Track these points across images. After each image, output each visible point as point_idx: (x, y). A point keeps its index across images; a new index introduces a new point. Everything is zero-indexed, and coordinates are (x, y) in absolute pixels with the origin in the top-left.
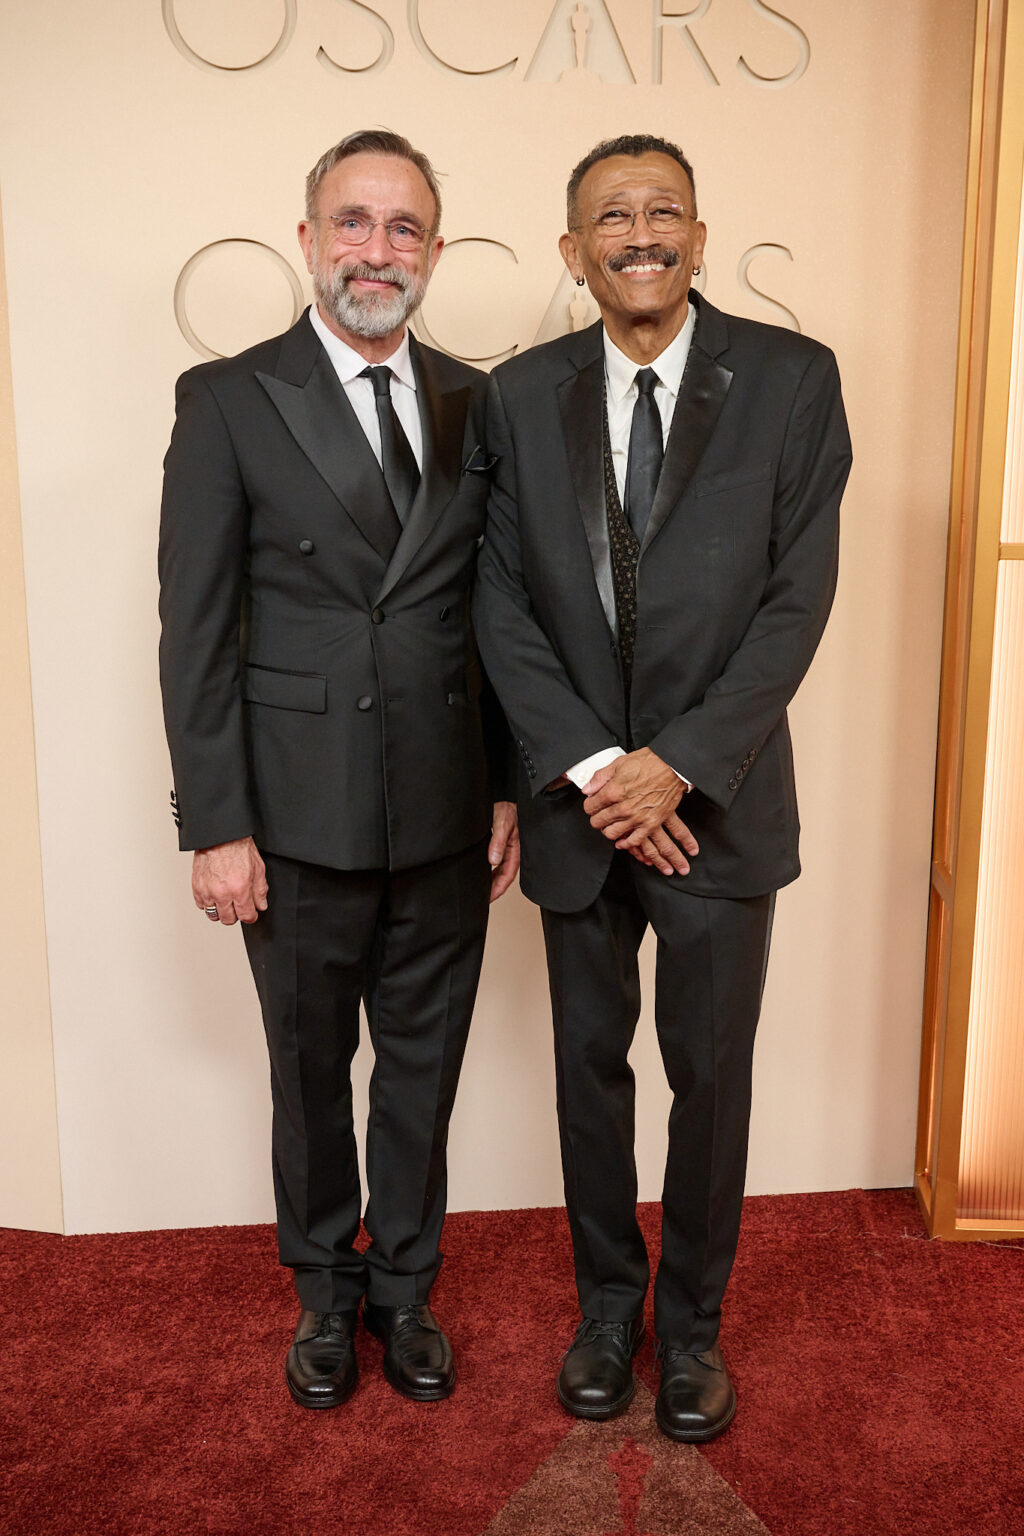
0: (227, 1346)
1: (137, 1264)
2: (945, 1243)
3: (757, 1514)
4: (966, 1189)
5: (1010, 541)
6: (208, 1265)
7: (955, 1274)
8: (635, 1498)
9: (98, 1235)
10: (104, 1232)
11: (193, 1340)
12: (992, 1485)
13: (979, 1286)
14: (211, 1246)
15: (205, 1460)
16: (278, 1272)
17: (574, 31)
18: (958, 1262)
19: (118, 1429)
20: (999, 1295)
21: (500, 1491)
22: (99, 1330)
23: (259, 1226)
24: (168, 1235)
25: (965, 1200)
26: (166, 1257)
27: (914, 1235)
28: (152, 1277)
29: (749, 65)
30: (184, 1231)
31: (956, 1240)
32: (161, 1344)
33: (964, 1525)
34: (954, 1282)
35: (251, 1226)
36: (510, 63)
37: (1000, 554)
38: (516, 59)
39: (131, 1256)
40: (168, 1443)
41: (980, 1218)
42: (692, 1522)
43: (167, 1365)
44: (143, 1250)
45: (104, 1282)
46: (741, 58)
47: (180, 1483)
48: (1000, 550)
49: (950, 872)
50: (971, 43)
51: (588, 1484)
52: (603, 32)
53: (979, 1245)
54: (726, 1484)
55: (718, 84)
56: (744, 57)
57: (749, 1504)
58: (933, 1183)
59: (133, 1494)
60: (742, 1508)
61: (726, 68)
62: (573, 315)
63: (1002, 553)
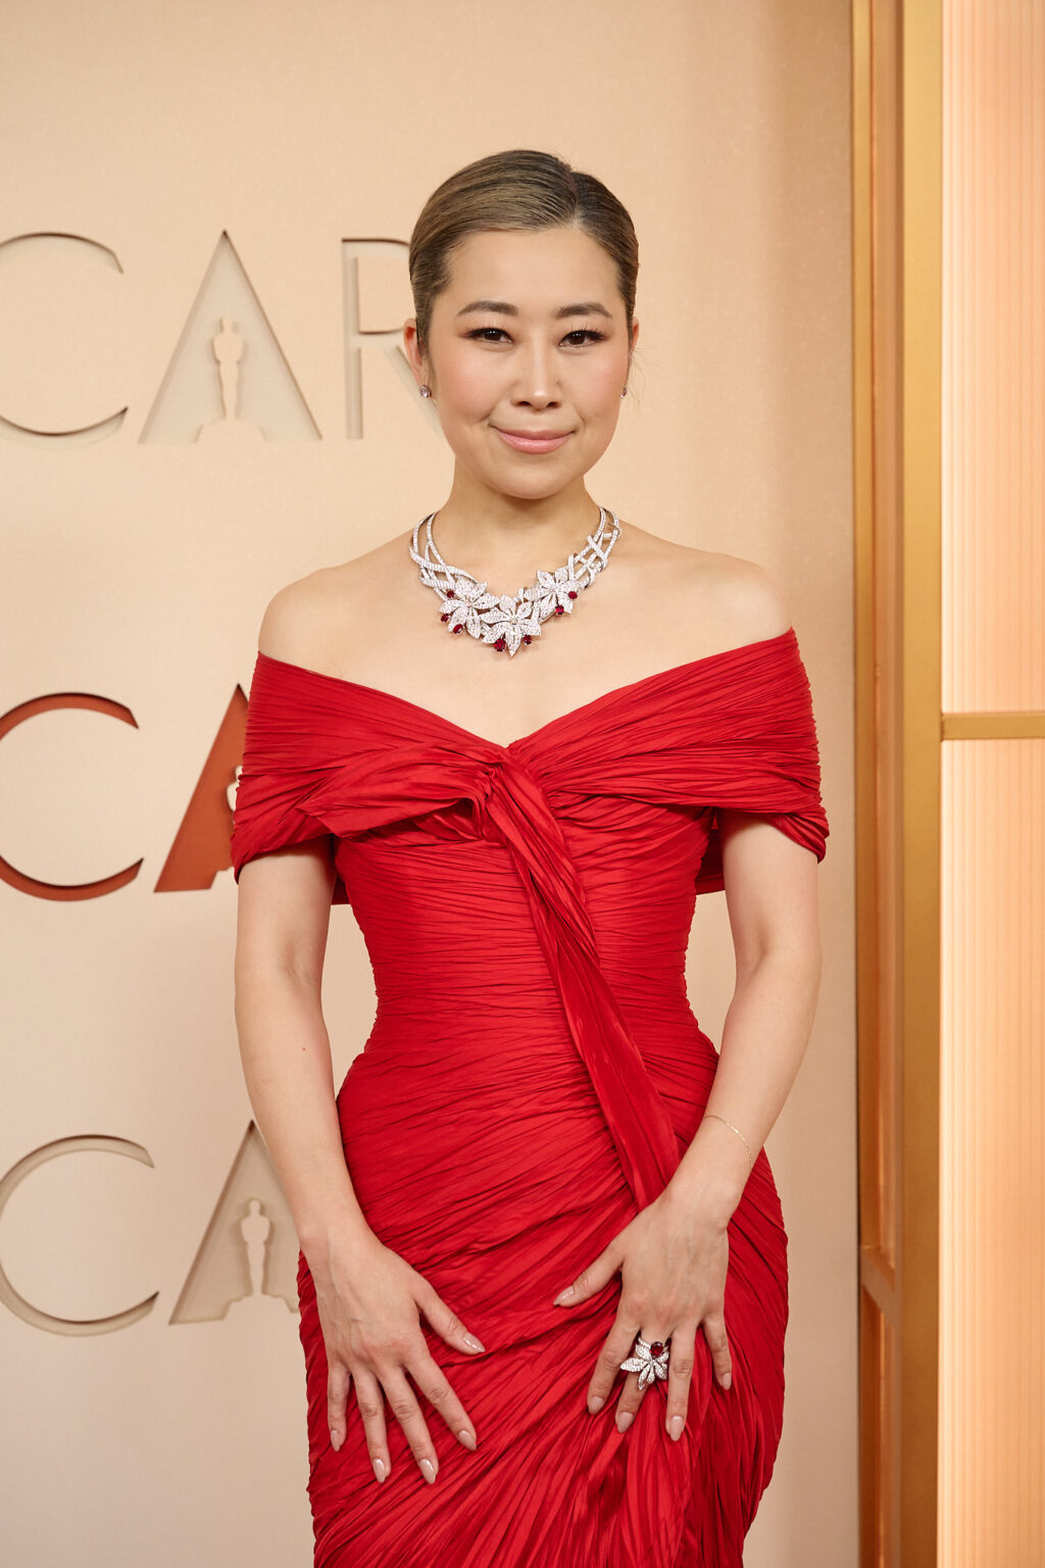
5: (957, 709)
37: (942, 732)
49: (892, 1264)
62: (219, 357)
63: (945, 729)
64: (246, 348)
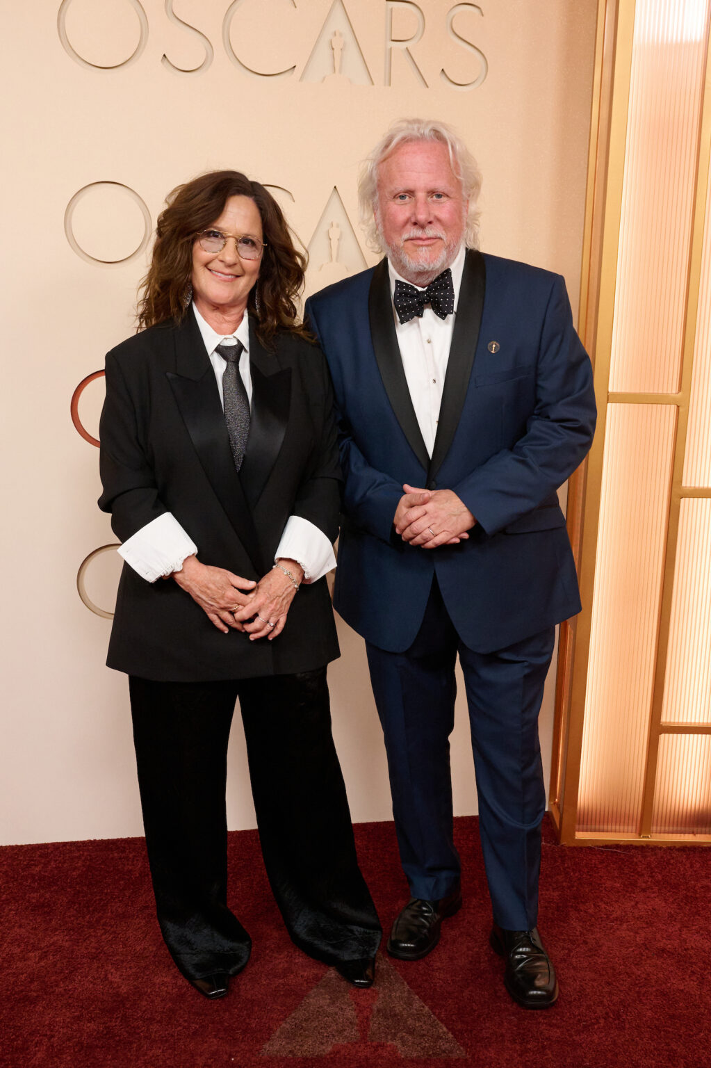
0: (96, 921)
1: (36, 866)
2: (569, 847)
3: (447, 1028)
4: (582, 813)
5: (615, 391)
6: (84, 866)
7: (575, 868)
8: (367, 1018)
9: (10, 846)
10: (14, 844)
11: (73, 916)
12: (599, 1006)
13: (590, 875)
14: (86, 853)
15: (81, 997)
16: (131, 870)
17: (333, 49)
18: (577, 860)
19: (23, 977)
20: (603, 881)
21: (279, 1015)
22: (10, 910)
23: (118, 840)
24: (56, 846)
25: (582, 819)
26: (55, 861)
27: (549, 842)
28: (46, 874)
29: (448, 75)
30: (67, 843)
31: (575, 846)
32: (51, 920)
33: (581, 1034)
34: (574, 874)
35: (113, 840)
36: (291, 69)
37: (608, 400)
38: (295, 67)
39: (32, 860)
40: (57, 986)
41: (591, 831)
42: (404, 1034)
43: (57, 933)
44: (40, 856)
45: (14, 878)
46: (443, 70)
47: (64, 1013)
48: (608, 396)
50: (592, 65)
51: (337, 1010)
52: (352, 51)
53: (590, 848)
54: (427, 1008)
55: (427, 87)
56: (445, 70)
57: (442, 1021)
58: (561, 809)
59: (33, 1021)
60: (438, 1024)
61: (433, 77)
62: (331, 237)
63: (610, 398)
64: (341, 234)
